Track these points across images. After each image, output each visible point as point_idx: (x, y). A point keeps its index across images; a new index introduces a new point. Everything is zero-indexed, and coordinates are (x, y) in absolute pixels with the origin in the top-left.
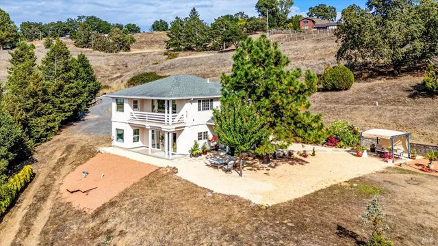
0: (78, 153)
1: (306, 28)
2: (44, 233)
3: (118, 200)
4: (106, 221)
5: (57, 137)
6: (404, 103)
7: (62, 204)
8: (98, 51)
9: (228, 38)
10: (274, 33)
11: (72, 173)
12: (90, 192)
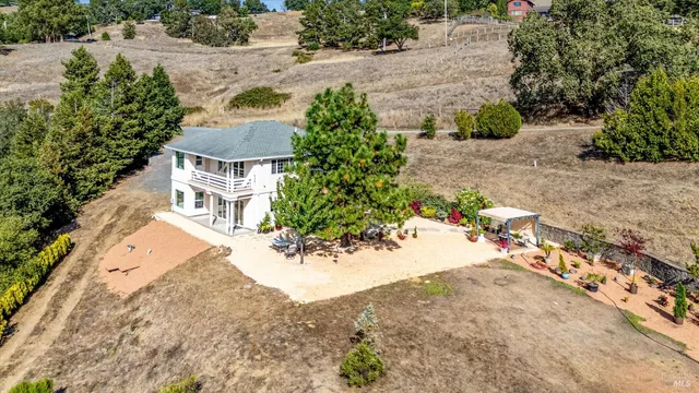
0: (129, 218)
1: (517, 13)
2: (72, 317)
3: (155, 284)
4: (138, 309)
5: (112, 192)
6: (569, 165)
7: (97, 285)
8: (200, 45)
9: (386, 33)
10: (464, 23)
11: (118, 246)
12: (131, 273)
